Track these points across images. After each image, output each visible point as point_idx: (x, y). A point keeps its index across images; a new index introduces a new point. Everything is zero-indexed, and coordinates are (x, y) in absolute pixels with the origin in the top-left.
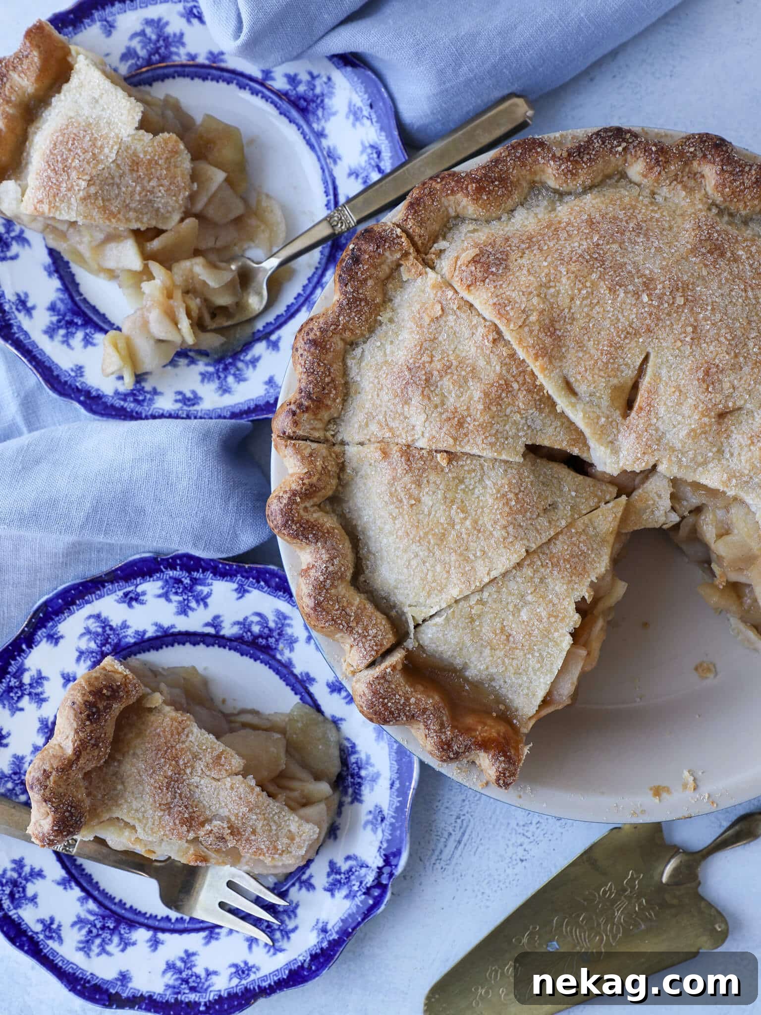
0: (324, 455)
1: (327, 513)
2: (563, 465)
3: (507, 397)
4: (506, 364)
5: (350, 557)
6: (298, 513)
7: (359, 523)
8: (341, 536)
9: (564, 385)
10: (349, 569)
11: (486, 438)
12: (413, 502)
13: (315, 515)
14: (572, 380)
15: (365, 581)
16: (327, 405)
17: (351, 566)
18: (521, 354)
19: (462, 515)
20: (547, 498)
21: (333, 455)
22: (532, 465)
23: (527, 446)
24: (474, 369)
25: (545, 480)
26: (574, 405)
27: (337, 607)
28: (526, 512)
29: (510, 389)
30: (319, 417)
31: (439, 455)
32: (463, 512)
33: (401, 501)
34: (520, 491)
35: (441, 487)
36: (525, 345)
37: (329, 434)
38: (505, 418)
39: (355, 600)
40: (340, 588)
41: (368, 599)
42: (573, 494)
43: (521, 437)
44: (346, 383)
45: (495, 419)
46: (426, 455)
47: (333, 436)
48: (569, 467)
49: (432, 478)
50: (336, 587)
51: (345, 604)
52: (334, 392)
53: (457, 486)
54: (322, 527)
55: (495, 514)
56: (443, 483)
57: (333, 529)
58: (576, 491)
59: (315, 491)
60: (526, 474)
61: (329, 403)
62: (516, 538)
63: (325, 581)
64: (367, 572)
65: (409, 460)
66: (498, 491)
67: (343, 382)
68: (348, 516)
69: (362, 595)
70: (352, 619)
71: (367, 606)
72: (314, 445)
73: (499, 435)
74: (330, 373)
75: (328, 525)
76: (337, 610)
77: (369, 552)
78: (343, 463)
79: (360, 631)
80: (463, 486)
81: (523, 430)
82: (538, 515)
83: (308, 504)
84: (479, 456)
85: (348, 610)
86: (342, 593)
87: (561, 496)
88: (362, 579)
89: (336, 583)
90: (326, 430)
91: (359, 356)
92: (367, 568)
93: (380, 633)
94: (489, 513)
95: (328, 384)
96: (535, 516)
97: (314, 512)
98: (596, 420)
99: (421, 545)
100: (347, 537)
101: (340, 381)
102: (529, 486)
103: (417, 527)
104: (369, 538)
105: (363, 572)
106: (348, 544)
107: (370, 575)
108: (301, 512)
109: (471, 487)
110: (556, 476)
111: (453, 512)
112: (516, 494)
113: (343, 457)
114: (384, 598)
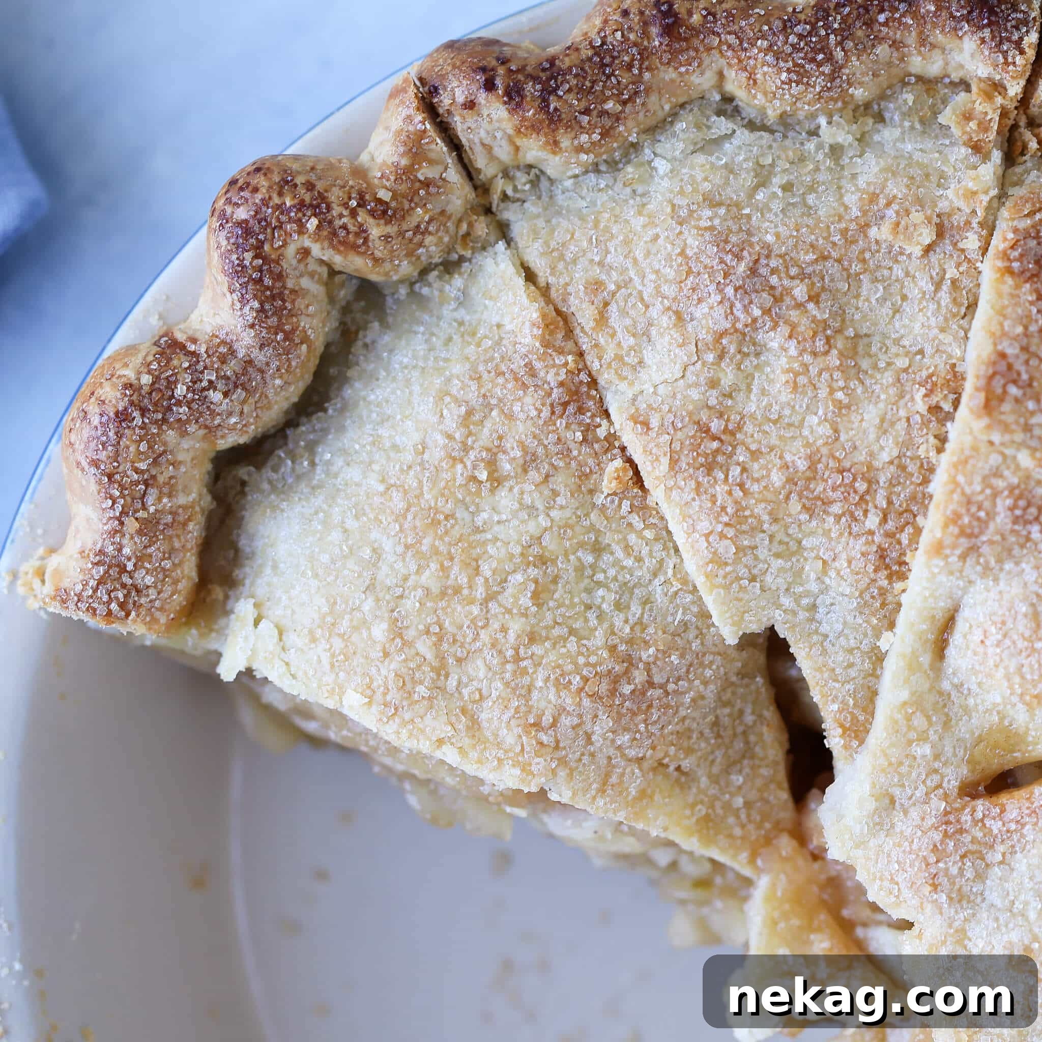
0: (450, 209)
1: (332, 299)
2: (785, 737)
3: (838, 518)
4: (903, 468)
5: (273, 415)
6: (285, 244)
7: (358, 385)
8: (303, 365)
9: (940, 616)
10: (243, 432)
11: (722, 536)
12: (483, 476)
13: (305, 282)
14: (961, 626)
15: (243, 483)
16: (556, 143)
17: (252, 431)
18: (938, 486)
19: (525, 601)
20: (689, 751)
21: (464, 227)
22: (742, 674)
23: (772, 629)
24: (848, 407)
25: (726, 721)
26: (913, 666)
27: (143, 466)
28: (626, 729)
29: (859, 513)
30: (519, 142)
31: (618, 463)
32: (535, 595)
33: (466, 449)
34: (662, 686)
35: (554, 513)
36: (961, 479)
37: (500, 185)
38: (793, 546)
39: (186, 490)
40: (186, 444)
41: (210, 517)
42: (739, 801)
43: (779, 606)
44: (635, 147)
45: (775, 528)
46: (602, 432)
47: (505, 197)
48: (789, 752)
49: (560, 482)
50: (184, 434)
51: (161, 479)
52: (596, 137)
53: (581, 545)
54: (291, 314)
55: (577, 670)
56: (568, 513)
57: (305, 340)
58: (748, 805)
59: (354, 247)
60: (708, 673)
61: (565, 143)
62: (557, 747)
63: (179, 403)
64: (267, 473)
65: (565, 405)
66: (630, 642)
67: (633, 138)
68: (357, 348)
69: (209, 498)
70: (141, 514)
71: (191, 526)
72: (454, 175)
73: (748, 559)
74: (631, 100)
75: (304, 323)
76: (137, 471)
77: (311, 448)
78: (462, 259)
79: (127, 551)
80: (590, 559)
81: (797, 601)
82: (640, 760)
83: (316, 250)
84: (677, 550)
85: (152, 494)
86: (181, 457)
87: (714, 780)
88: (243, 472)
89: (192, 428)
90: (506, 174)
91: (715, 133)
92: (275, 469)
93: (153, 593)
94: (569, 655)
95: (603, 113)
96: (632, 753)
97: (312, 275)
98: (913, 735)
99: (403, 556)
100: (308, 378)
101: (629, 131)
102: (687, 699)
103: (435, 523)
104: (342, 429)
105: (259, 467)
106: (294, 393)
107: (266, 486)
108: (291, 250)
109: (600, 577)
110: (752, 738)
111: (519, 577)
112: (651, 684)
113: (474, 250)
114: (237, 551)
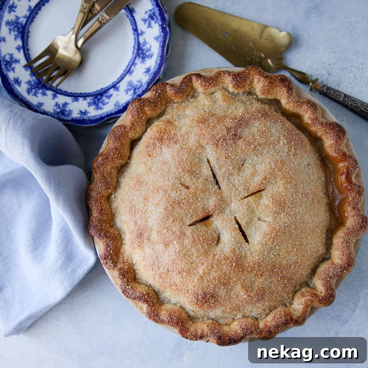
13: (320, 288)
